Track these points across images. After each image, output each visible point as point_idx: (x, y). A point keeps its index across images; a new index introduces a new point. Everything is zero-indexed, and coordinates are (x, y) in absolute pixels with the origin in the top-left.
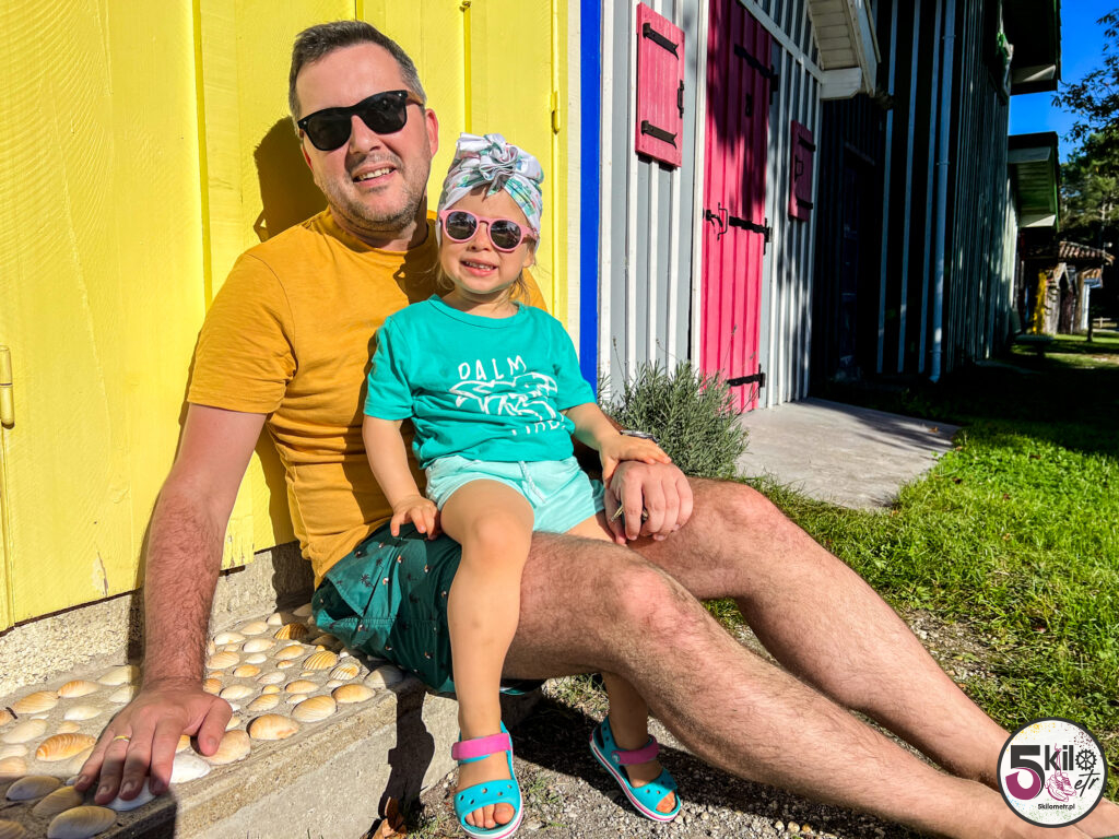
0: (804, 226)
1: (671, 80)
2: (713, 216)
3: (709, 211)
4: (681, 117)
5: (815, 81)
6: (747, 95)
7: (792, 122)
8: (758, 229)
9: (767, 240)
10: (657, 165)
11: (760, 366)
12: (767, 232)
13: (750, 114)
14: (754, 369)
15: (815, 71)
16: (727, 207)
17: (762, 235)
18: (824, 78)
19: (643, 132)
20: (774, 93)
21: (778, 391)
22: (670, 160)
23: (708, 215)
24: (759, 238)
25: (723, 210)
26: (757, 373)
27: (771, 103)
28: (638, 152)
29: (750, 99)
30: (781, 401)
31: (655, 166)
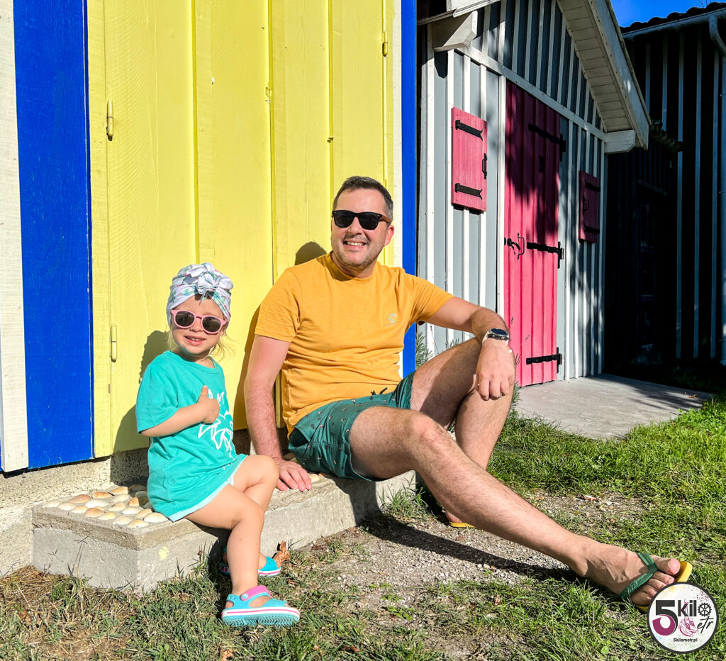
0: (593, 246)
1: (477, 155)
2: (513, 243)
3: (509, 240)
4: (485, 178)
5: (600, 141)
6: (540, 157)
7: (580, 172)
8: (552, 250)
9: (560, 257)
10: (468, 211)
11: (558, 349)
12: (560, 252)
13: (543, 170)
14: (552, 351)
15: (598, 134)
16: (525, 236)
17: (556, 255)
18: (607, 138)
19: (456, 191)
20: (564, 153)
21: (574, 368)
22: (478, 207)
23: (509, 242)
24: (553, 257)
25: (522, 238)
26: (555, 353)
27: (561, 160)
28: (453, 204)
29: (542, 160)
30: (577, 376)
31: (467, 212)
